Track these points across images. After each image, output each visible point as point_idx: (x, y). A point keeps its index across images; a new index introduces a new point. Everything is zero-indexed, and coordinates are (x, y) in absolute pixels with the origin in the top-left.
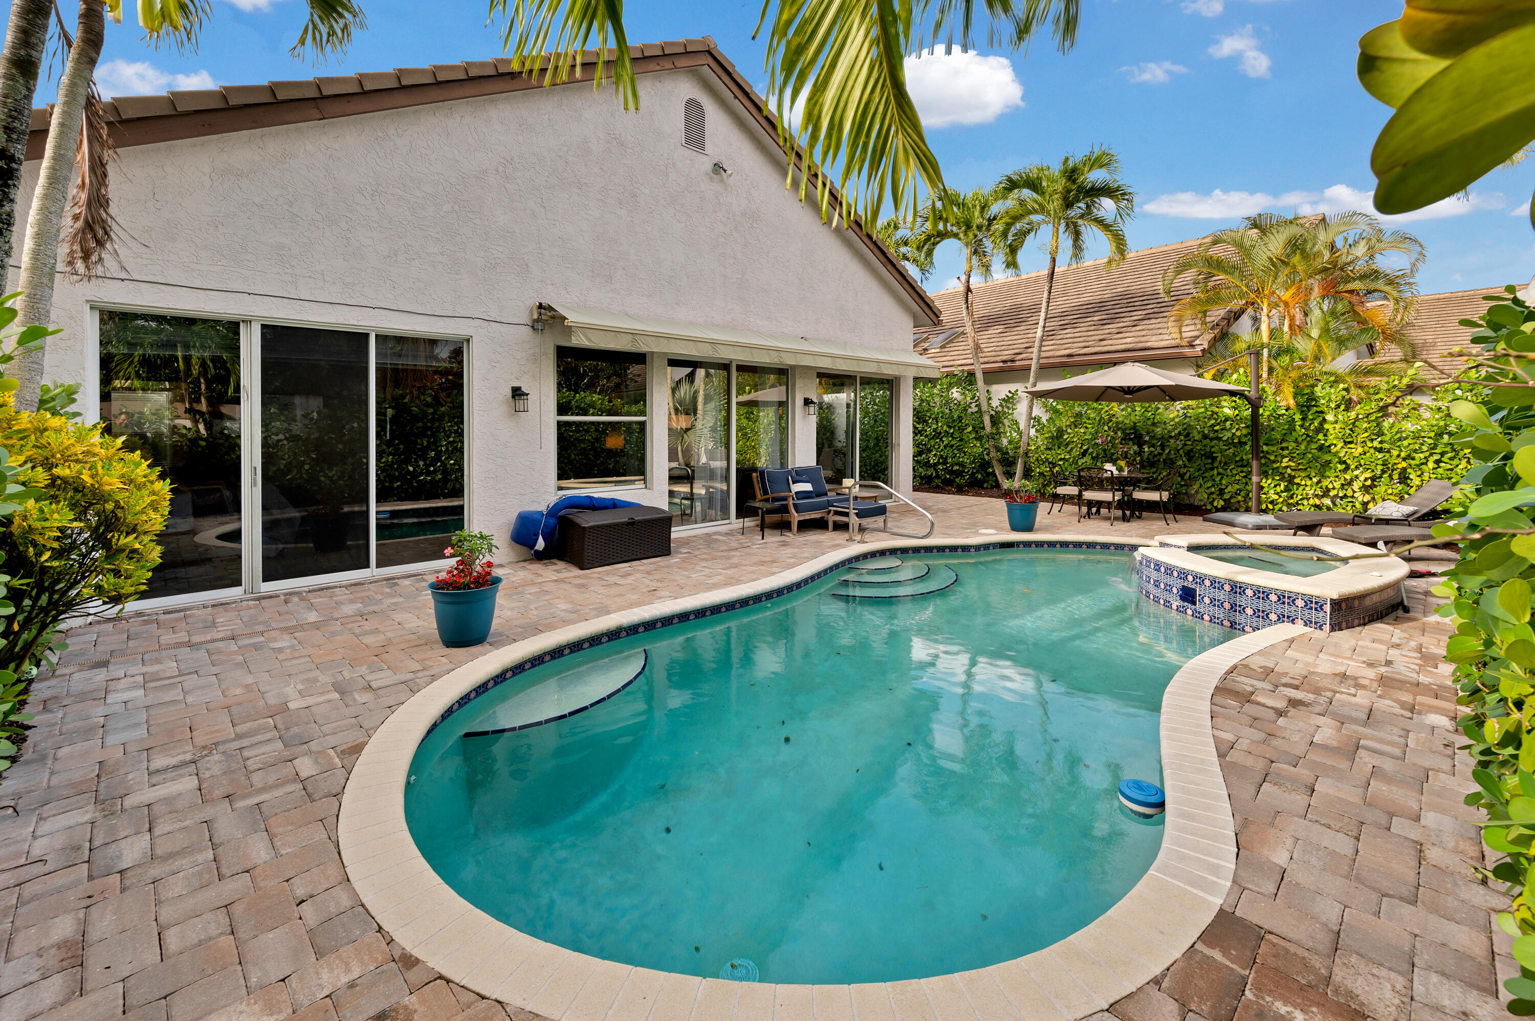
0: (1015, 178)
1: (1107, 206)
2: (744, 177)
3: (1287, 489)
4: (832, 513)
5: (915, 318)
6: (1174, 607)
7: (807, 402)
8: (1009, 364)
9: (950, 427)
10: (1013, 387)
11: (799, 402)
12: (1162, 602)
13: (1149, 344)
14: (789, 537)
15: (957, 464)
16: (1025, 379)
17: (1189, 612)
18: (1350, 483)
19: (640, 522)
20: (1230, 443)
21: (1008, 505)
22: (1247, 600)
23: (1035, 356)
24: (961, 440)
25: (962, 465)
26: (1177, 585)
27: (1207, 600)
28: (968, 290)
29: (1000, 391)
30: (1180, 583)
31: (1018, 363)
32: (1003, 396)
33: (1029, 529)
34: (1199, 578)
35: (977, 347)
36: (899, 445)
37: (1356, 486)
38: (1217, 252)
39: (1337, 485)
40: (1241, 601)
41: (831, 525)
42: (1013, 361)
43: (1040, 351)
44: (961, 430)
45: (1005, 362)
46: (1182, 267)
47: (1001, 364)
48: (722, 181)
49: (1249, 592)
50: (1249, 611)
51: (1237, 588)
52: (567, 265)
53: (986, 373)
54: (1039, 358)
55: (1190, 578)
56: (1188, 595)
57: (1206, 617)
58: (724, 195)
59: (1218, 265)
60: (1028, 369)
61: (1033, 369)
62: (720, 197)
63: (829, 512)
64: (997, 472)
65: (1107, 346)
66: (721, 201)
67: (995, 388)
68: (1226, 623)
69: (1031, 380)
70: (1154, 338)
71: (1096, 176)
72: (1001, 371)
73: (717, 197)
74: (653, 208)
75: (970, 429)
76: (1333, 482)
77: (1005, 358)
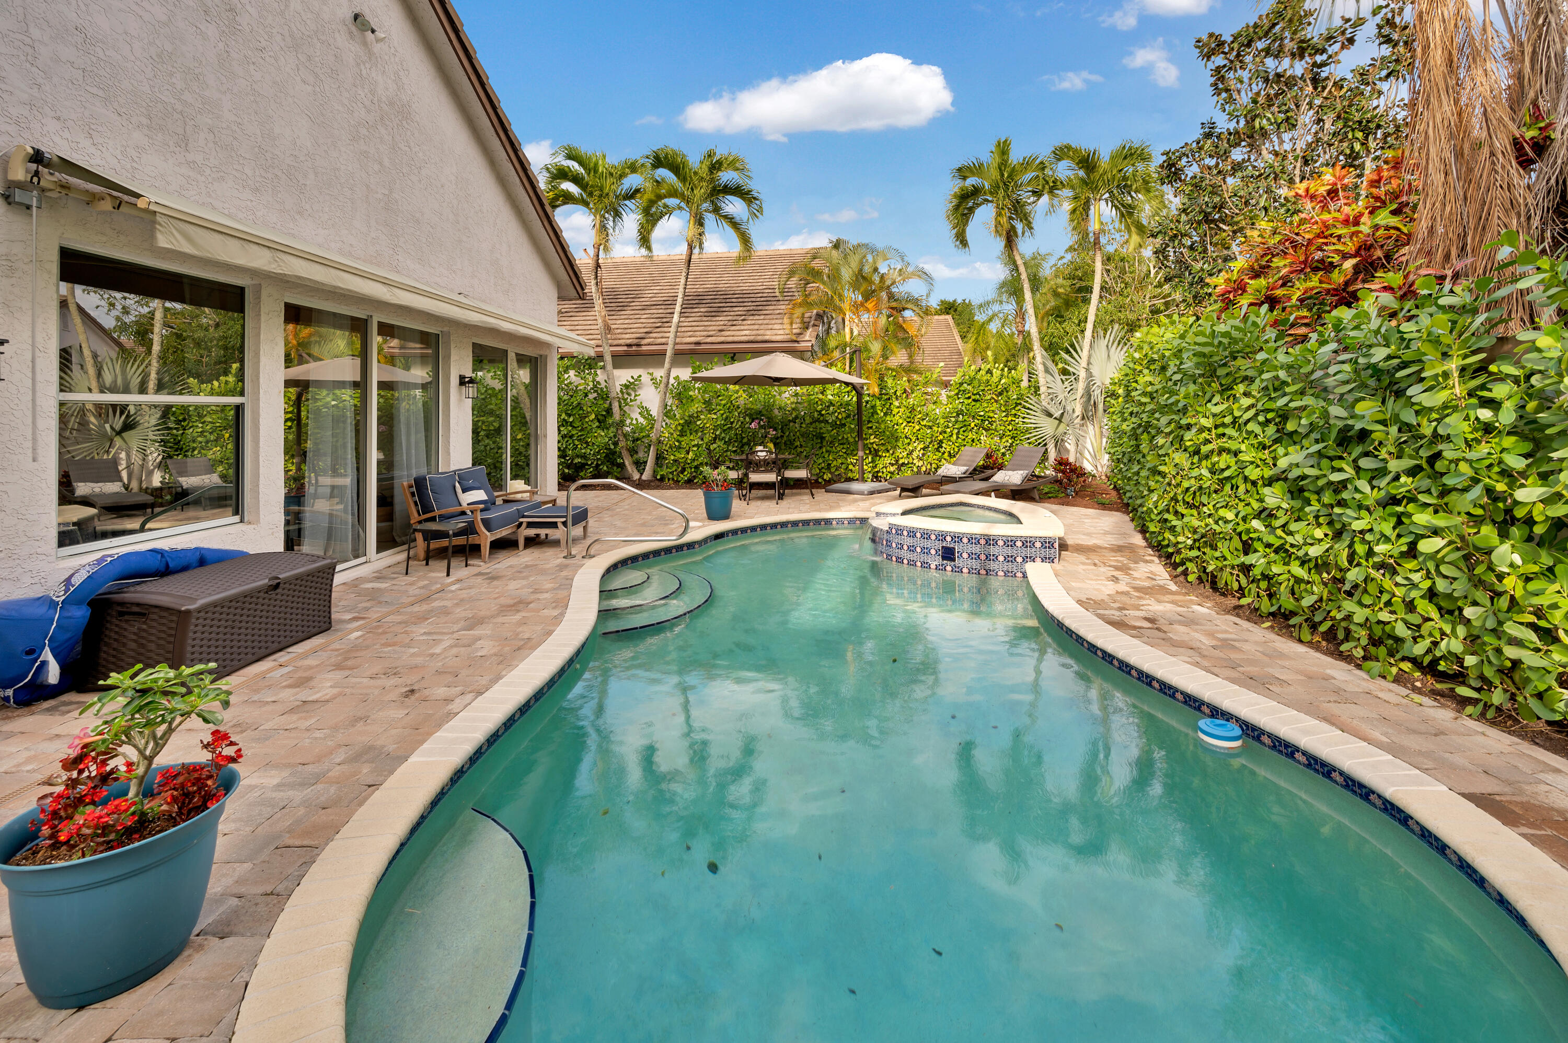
0: (662, 156)
1: (734, 206)
2: (392, 50)
3: (873, 461)
4: (524, 525)
5: (559, 286)
6: (933, 566)
7: (463, 381)
8: (634, 348)
9: (569, 415)
10: (635, 372)
11: (454, 381)
12: (919, 564)
13: (767, 338)
14: (479, 566)
15: (578, 456)
16: (661, 365)
17: (949, 568)
18: (911, 453)
19: (288, 581)
20: (834, 425)
21: (705, 494)
22: (999, 551)
23: (671, 341)
24: (582, 430)
25: (584, 456)
26: (935, 546)
27: (965, 555)
28: (598, 266)
29: (623, 376)
30: (939, 545)
31: (644, 348)
32: (624, 382)
33: (726, 516)
34: (958, 538)
35: (608, 329)
36: (545, 436)
37: (915, 454)
38: (816, 263)
39: (905, 454)
40: (993, 550)
41: (521, 543)
42: (638, 345)
43: (676, 337)
44: (582, 418)
45: (629, 345)
46: (792, 273)
47: (625, 348)
48: (365, 43)
49: (1001, 543)
50: (1001, 558)
51: (989, 540)
52: (94, 90)
53: (615, 356)
54: (676, 344)
55: (948, 539)
56: (948, 554)
57: (965, 570)
58: (368, 66)
59: (816, 274)
60: (663, 354)
61: (669, 353)
62: (362, 67)
63: (520, 524)
64: (627, 463)
65: (729, 335)
66: (364, 72)
67: (617, 372)
68: (983, 572)
69: (667, 365)
70: (768, 332)
71: (726, 176)
72: (627, 355)
73: (358, 65)
74: (264, 43)
75: (593, 416)
76: (901, 453)
77: (629, 342)
